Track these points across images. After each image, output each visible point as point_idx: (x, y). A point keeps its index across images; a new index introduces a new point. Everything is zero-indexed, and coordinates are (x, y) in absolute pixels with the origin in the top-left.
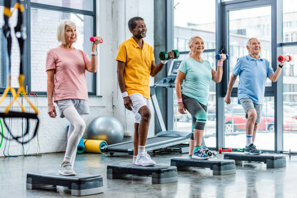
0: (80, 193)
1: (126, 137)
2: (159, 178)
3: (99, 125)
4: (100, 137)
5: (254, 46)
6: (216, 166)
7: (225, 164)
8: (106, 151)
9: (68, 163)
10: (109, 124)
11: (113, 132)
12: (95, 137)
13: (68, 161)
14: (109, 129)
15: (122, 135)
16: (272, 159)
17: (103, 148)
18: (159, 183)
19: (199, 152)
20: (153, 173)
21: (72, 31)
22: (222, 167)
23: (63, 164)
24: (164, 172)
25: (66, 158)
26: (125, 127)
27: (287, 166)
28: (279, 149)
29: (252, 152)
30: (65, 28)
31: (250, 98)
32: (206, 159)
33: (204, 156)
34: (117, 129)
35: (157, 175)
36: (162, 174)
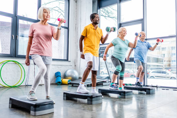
0: (35, 114)
1: (80, 78)
2: (91, 101)
3: (69, 73)
4: (69, 78)
5: (143, 35)
6: (123, 93)
7: (127, 92)
8: (70, 84)
9: (33, 92)
10: (73, 72)
11: (74, 76)
12: (67, 78)
13: (33, 91)
14: (73, 74)
15: (78, 77)
16: (149, 89)
17: (69, 82)
18: (91, 104)
19: (113, 86)
20: (88, 98)
21: (47, 13)
22: (126, 94)
23: (30, 92)
24: (94, 97)
25: (32, 89)
26: (79, 74)
27: (156, 93)
28: (146, 84)
29: (138, 86)
30: (44, 10)
31: (140, 60)
32: (117, 89)
33: (116, 88)
34: (76, 74)
35: (90, 99)
36: (93, 99)
